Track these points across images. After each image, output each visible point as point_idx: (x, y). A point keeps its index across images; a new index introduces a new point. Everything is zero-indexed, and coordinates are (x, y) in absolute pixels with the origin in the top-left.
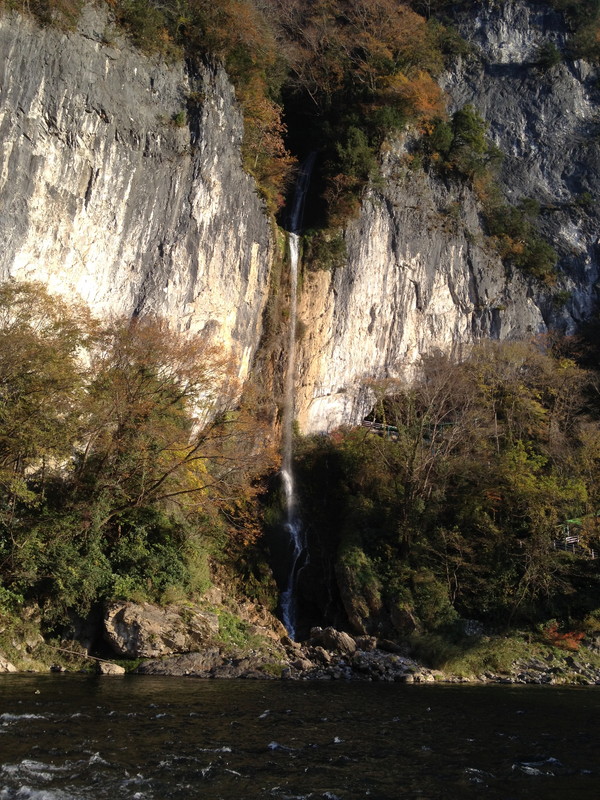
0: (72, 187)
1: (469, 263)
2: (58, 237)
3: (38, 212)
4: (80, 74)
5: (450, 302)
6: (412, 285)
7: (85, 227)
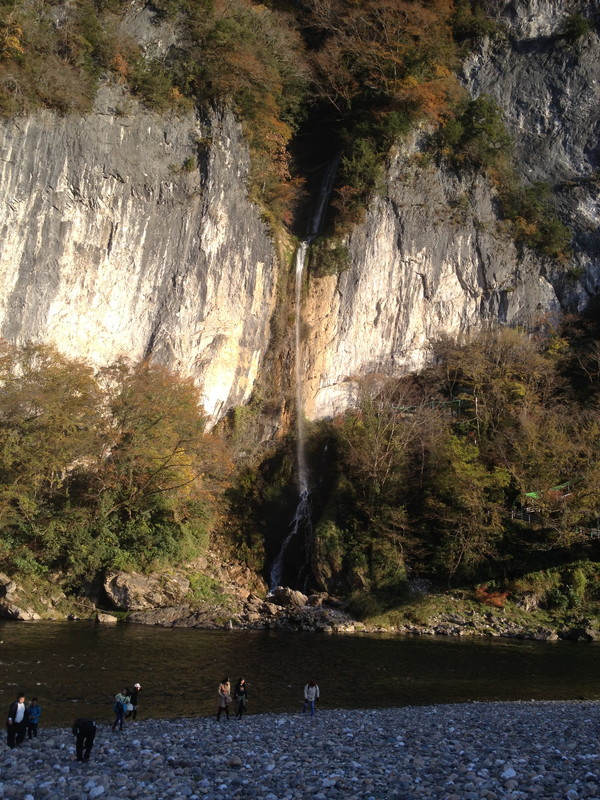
0: (96, 242)
1: (478, 250)
2: (85, 285)
3: (67, 268)
4: (97, 148)
5: (459, 288)
6: (419, 277)
7: (107, 273)
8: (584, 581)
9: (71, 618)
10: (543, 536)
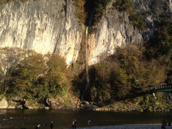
8: (148, 99)
9: (39, 108)
10: (140, 89)
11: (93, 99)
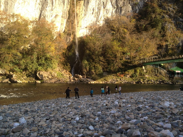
5: (111, 6)
6: (103, 3)
8: (139, 72)
10: (131, 62)
11: (85, 73)
